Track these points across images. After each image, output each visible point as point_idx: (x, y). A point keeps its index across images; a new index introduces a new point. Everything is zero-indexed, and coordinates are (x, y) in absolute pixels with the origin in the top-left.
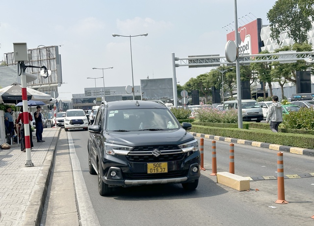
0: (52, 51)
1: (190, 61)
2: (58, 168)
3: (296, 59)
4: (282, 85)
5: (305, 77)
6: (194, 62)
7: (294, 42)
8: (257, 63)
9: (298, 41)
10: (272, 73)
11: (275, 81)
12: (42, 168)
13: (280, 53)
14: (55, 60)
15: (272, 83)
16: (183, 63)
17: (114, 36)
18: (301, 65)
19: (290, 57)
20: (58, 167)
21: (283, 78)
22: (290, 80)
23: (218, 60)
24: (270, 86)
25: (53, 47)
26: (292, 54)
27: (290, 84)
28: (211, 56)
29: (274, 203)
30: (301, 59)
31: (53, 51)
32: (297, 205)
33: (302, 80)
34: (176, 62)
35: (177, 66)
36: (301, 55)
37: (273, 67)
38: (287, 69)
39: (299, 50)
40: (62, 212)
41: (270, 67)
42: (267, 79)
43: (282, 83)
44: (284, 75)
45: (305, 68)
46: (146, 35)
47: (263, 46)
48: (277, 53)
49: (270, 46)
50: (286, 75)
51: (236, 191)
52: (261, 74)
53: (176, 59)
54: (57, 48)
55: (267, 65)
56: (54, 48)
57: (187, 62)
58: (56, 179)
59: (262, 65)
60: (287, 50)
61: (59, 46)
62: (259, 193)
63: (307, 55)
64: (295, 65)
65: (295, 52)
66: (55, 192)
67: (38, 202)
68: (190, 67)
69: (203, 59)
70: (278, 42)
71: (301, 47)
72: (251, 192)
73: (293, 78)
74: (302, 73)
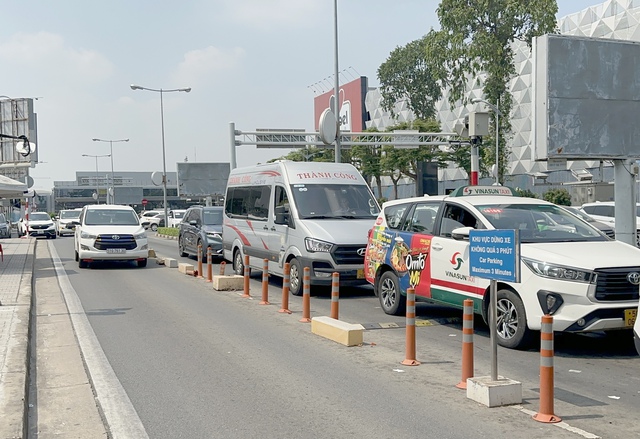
0: (21, 106)
1: (260, 137)
2: (43, 309)
3: (418, 143)
4: (395, 182)
5: (430, 171)
6: (266, 140)
7: (414, 117)
8: (361, 146)
9: (421, 116)
10: (381, 162)
11: (386, 175)
12: (17, 309)
13: (396, 132)
14: (26, 123)
15: (381, 178)
16: (247, 140)
17: (134, 88)
18: (424, 153)
19: (409, 140)
20: (43, 306)
21: (397, 171)
22: (408, 174)
23: (302, 138)
24: (379, 182)
25: (24, 99)
26: (412, 136)
27: (407, 180)
28: (291, 130)
29: (400, 364)
30: (424, 143)
31: (24, 108)
32: (433, 366)
33: (425, 175)
34: (237, 138)
35: (238, 143)
36: (426, 137)
37: (383, 154)
38: (404, 158)
39: (422, 129)
40: (63, 384)
41: (380, 153)
42: (374, 171)
43: (396, 178)
44: (399, 167)
45: (429, 157)
46: (188, 90)
47: (369, 119)
48: (391, 133)
49: (380, 120)
50: (403, 166)
51: (342, 346)
52: (365, 163)
53: (237, 133)
54: (30, 102)
55: (374, 149)
56: (26, 102)
57: (254, 139)
58: (41, 327)
59: (367, 149)
60: (404, 128)
61: (34, 100)
62: (376, 349)
63: (434, 137)
64: (415, 152)
65: (417, 132)
66: (45, 350)
67: (21, 367)
68: (259, 146)
69: (279, 136)
70: (393, 115)
71: (425, 125)
72: (364, 347)
73: (411, 172)
74: (425, 164)
